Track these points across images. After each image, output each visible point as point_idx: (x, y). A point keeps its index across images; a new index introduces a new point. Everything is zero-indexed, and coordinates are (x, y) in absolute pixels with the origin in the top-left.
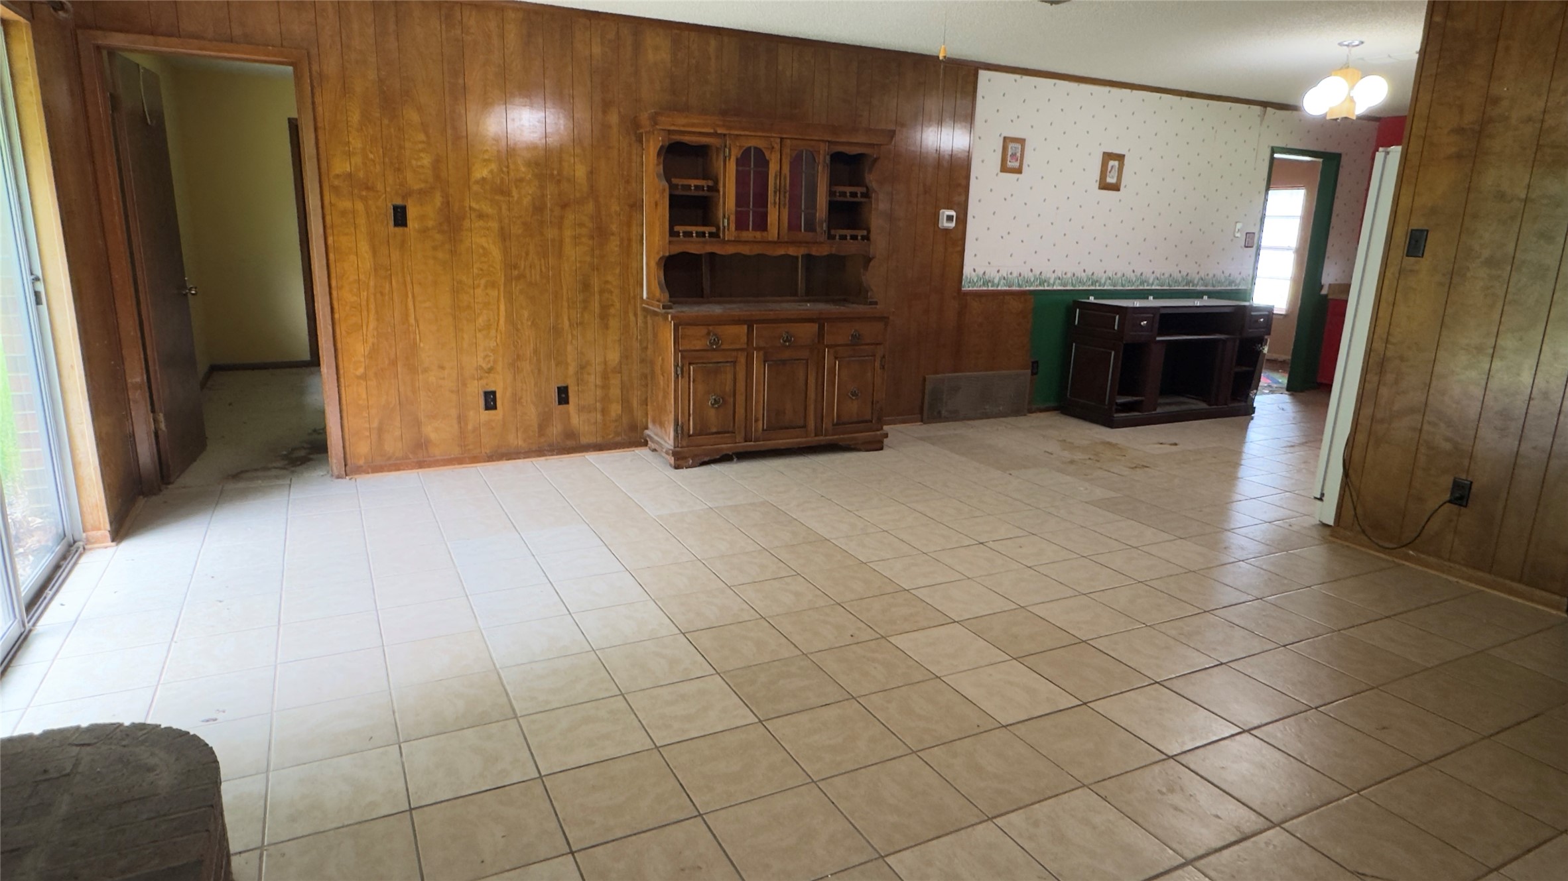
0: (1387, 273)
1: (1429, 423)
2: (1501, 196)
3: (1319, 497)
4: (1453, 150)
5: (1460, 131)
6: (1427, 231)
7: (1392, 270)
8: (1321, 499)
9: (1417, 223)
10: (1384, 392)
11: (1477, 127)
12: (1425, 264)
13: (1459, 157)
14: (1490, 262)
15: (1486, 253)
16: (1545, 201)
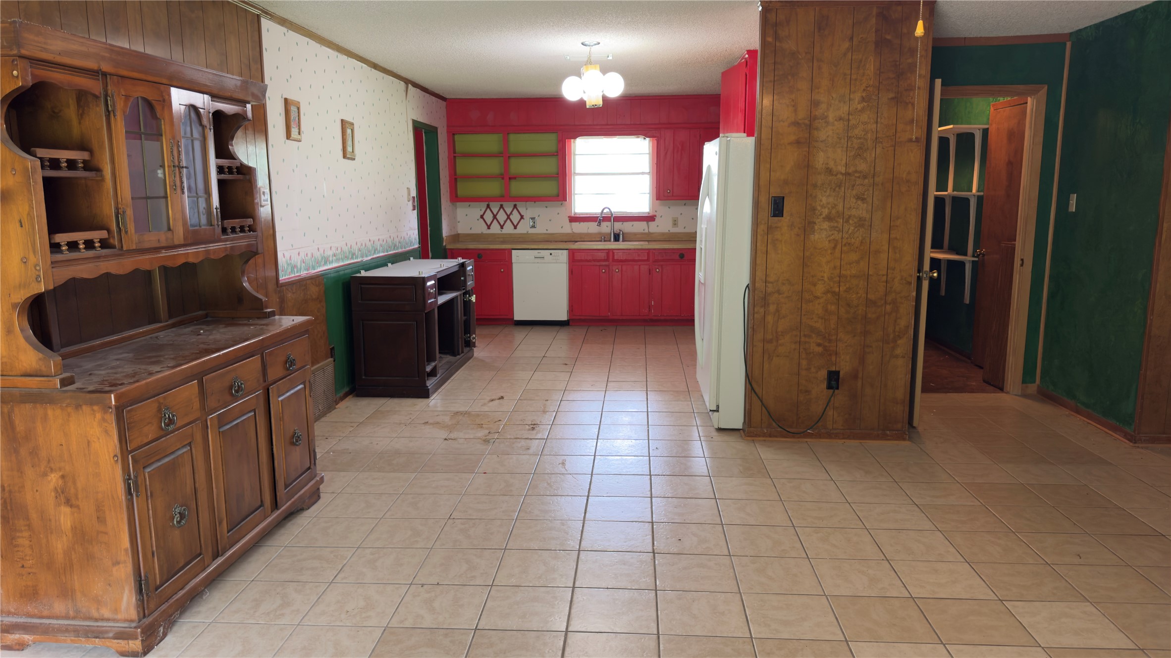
0: (758, 230)
1: (805, 336)
2: (829, 171)
3: (715, 409)
4: (793, 138)
5: (796, 124)
6: (784, 197)
7: (762, 228)
8: (717, 411)
9: (775, 192)
10: (770, 319)
11: (807, 122)
12: (785, 221)
13: (798, 142)
14: (829, 218)
15: (826, 211)
16: (857, 175)
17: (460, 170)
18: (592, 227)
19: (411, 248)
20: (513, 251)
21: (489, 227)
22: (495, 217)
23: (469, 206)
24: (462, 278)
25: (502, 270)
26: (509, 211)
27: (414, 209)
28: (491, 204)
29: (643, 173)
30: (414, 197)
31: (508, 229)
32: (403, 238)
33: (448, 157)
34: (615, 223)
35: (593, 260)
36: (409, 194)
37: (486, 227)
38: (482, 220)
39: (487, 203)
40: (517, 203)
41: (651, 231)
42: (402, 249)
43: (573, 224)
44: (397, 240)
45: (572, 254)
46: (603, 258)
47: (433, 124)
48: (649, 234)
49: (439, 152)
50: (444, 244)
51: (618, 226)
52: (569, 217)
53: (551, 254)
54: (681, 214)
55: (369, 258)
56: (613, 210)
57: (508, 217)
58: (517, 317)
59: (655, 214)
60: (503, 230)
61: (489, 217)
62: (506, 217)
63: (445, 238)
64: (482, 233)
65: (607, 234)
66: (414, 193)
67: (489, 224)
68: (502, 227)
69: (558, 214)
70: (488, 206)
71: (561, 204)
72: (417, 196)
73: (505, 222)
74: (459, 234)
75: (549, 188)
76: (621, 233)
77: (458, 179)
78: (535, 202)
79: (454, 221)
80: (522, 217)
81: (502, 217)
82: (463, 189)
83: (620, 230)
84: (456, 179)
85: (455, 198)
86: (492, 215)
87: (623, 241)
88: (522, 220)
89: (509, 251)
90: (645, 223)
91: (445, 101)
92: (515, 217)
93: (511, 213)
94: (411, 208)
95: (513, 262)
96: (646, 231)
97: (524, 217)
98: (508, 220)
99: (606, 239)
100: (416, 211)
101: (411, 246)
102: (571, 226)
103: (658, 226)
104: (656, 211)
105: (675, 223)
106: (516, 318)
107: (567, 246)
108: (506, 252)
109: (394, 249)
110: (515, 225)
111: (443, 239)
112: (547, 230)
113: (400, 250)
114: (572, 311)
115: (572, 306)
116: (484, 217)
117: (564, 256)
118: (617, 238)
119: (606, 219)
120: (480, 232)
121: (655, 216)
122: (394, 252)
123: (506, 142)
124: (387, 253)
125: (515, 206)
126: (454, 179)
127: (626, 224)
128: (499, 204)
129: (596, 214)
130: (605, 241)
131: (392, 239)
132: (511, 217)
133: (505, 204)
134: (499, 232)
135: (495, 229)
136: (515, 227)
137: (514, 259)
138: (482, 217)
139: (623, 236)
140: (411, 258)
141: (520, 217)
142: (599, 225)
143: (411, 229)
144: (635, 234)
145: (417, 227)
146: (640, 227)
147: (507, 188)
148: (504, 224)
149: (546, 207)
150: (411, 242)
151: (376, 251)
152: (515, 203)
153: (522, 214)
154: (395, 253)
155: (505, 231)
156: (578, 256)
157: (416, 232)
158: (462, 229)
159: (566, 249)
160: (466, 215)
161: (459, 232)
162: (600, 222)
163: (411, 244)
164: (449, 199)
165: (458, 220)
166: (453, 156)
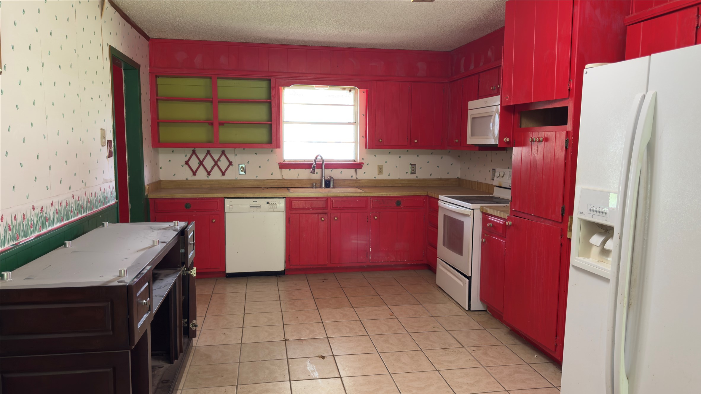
17: (162, 115)
18: (304, 174)
19: (105, 206)
20: (226, 200)
21: (194, 173)
22: (201, 163)
23: (173, 151)
24: (182, 251)
25: (214, 221)
26: (216, 158)
27: (110, 156)
28: (197, 150)
29: (349, 123)
30: (110, 141)
31: (216, 175)
32: (93, 195)
33: (150, 100)
34: (325, 170)
35: (312, 208)
36: (104, 137)
37: (192, 174)
38: (187, 166)
39: (193, 149)
40: (225, 149)
41: (359, 177)
42: (92, 209)
43: (283, 170)
44: (84, 199)
45: (289, 202)
46: (322, 206)
47: (136, 60)
48: (357, 180)
49: (142, 92)
50: (146, 194)
51: (328, 173)
52: (279, 164)
53: (268, 203)
54: (386, 162)
55: (33, 236)
56: (324, 158)
57: (216, 164)
58: (230, 269)
59: (362, 161)
60: (210, 176)
61: (194, 163)
62: (213, 163)
63: (147, 187)
64: (187, 180)
65: (317, 180)
66: (110, 136)
67: (194, 170)
68: (209, 173)
69: (268, 160)
70: (194, 152)
71: (272, 151)
72: (114, 140)
73: (212, 168)
74: (161, 180)
75: (261, 135)
76: (332, 180)
77: (160, 124)
78: (244, 148)
79: (156, 168)
80: (231, 164)
81: (209, 163)
82: (165, 134)
83: (331, 177)
84: (158, 123)
85: (157, 143)
86: (198, 161)
87: (334, 187)
88: (231, 166)
89: (222, 201)
90: (353, 170)
91: (148, 41)
92: (223, 163)
93: (219, 159)
94: (106, 154)
95: (226, 211)
96: (354, 178)
97: (232, 163)
98: (216, 167)
99: (317, 186)
100: (112, 159)
101: (105, 203)
102: (281, 173)
103: (364, 173)
104: (363, 159)
105: (381, 170)
106: (228, 271)
107: (284, 194)
108: (218, 201)
109: (80, 212)
110: (223, 171)
111: (145, 188)
112: (256, 177)
113: (89, 212)
114: (289, 260)
115: (289, 255)
116: (189, 163)
117: (281, 204)
118: (328, 184)
119: (319, 166)
120: (184, 179)
121: (363, 164)
122: (80, 216)
123: (215, 87)
124: (67, 222)
125: (223, 153)
126: (156, 123)
127: (334, 170)
128: (205, 150)
129: (309, 161)
130: (316, 187)
131: (77, 199)
132: (219, 163)
133: (212, 150)
134: (206, 178)
135: (202, 175)
136: (223, 174)
137: (227, 210)
138: (187, 163)
139: (333, 183)
140: (106, 224)
141: (228, 163)
142: (313, 172)
143: (105, 181)
144: (344, 181)
145: (113, 178)
146: (348, 174)
147: (216, 134)
148: (211, 171)
149: (256, 154)
150: (107, 198)
151: (46, 221)
152: (223, 149)
153: (231, 160)
154: (81, 218)
155: (211, 177)
156: (295, 204)
157: (113, 184)
158: (164, 175)
159: (283, 198)
160: (169, 161)
161: (161, 179)
162: (314, 170)
163: (105, 201)
164: (151, 145)
165: (161, 166)
166: (156, 100)
